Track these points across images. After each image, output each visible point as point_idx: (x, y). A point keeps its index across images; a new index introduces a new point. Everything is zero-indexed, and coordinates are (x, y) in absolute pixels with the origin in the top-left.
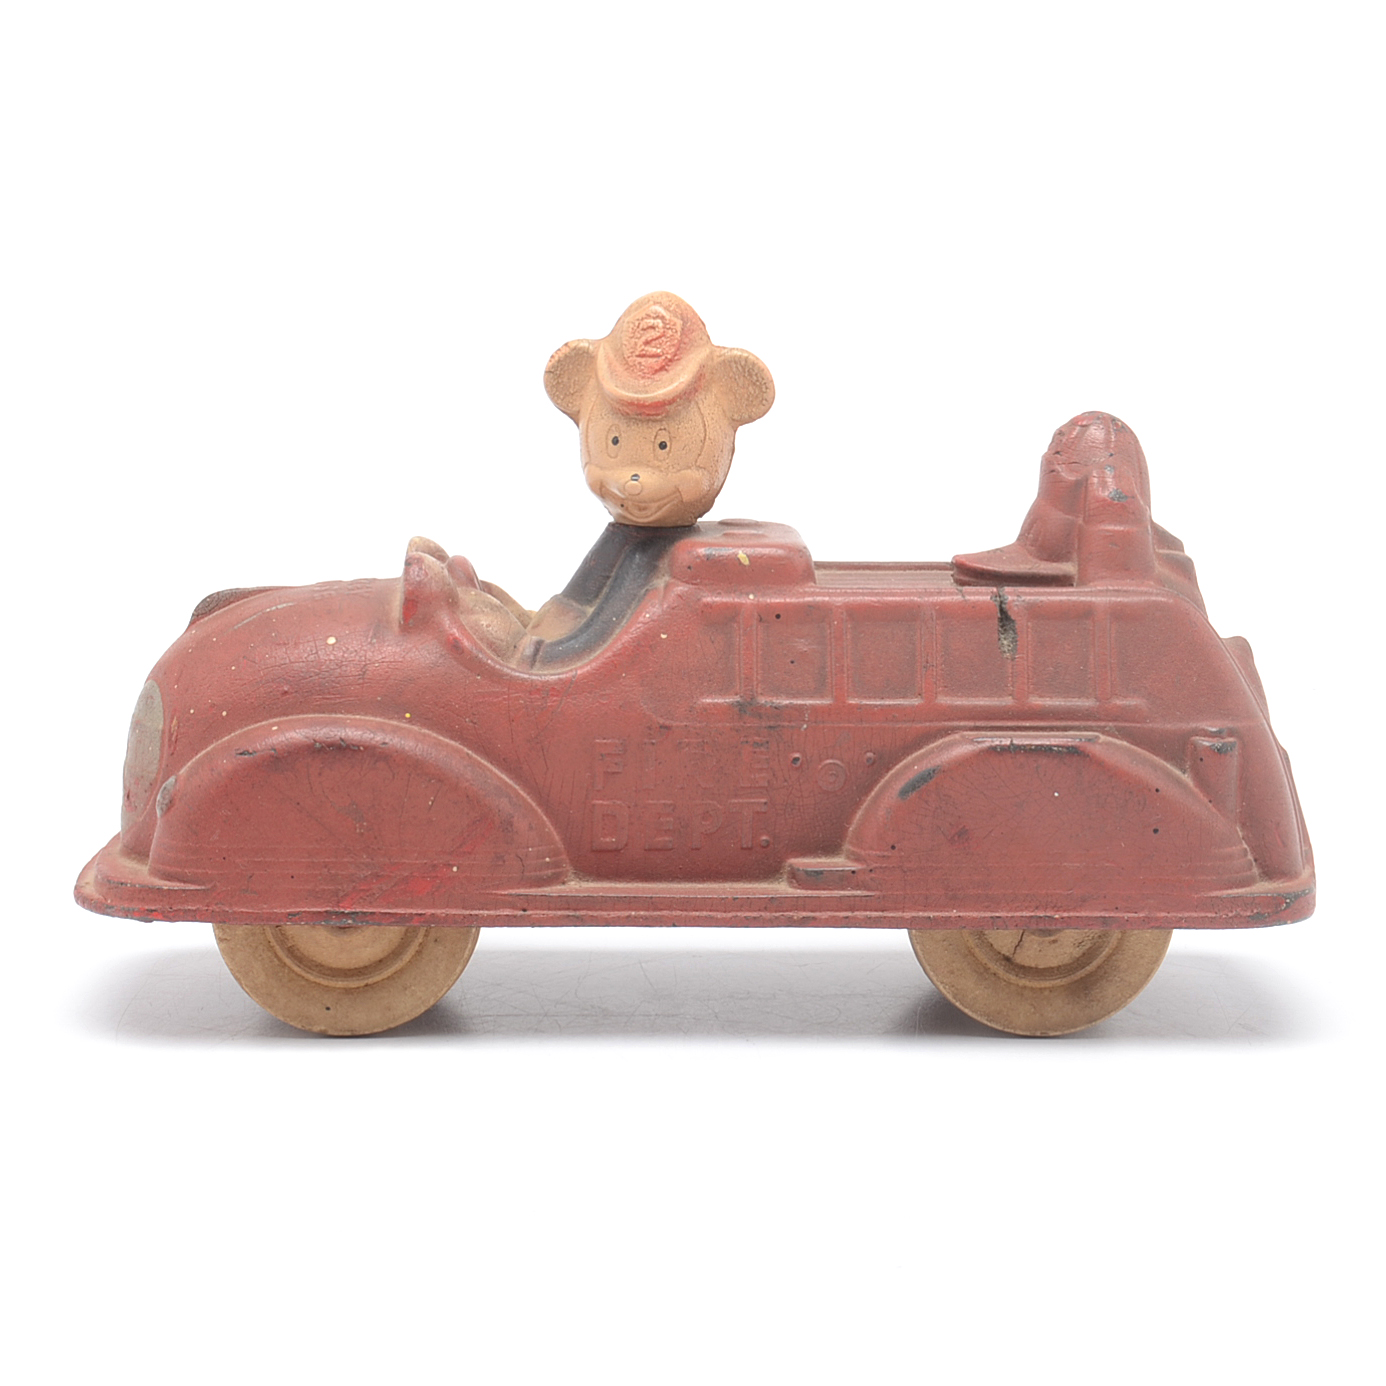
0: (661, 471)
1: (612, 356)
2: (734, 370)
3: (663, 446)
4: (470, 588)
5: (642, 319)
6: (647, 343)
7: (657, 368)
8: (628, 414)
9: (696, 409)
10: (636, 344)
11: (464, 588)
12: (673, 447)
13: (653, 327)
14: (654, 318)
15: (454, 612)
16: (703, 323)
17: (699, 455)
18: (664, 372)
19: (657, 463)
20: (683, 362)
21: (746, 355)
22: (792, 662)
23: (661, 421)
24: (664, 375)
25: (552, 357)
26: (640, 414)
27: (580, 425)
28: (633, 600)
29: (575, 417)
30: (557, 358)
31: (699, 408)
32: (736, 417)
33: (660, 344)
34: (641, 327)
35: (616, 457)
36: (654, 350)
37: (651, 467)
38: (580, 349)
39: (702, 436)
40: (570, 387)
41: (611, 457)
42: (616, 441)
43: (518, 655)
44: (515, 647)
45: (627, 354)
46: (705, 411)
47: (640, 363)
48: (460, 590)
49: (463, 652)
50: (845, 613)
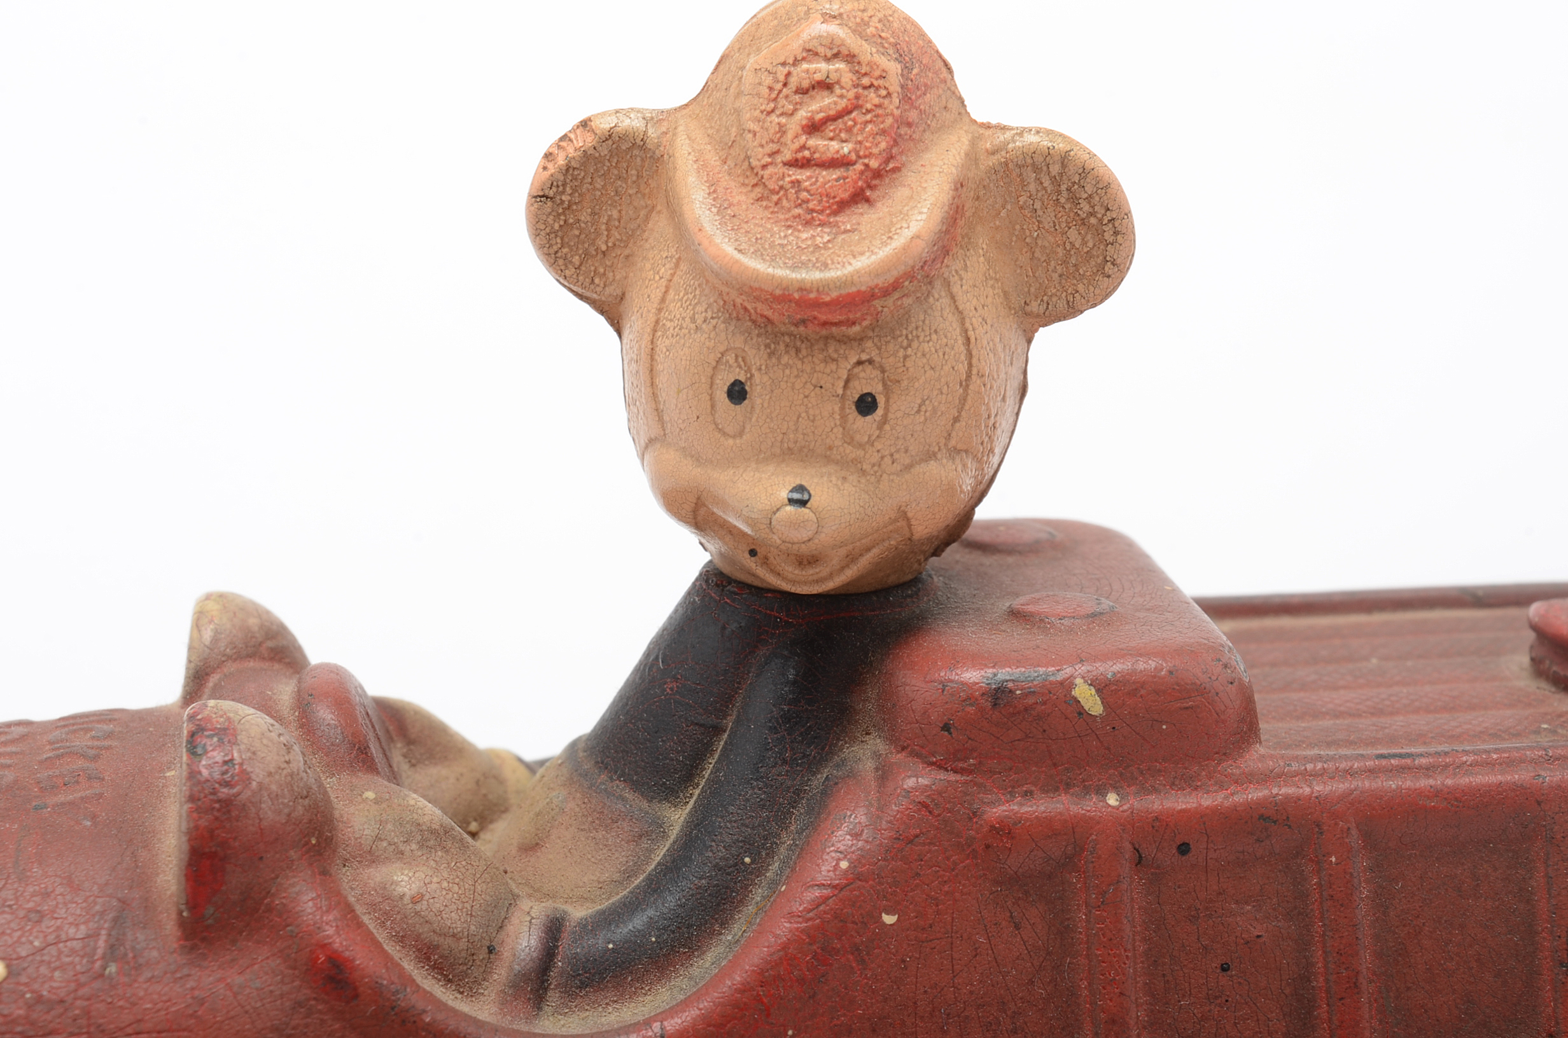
0: (863, 472)
1: (713, 159)
2: (1032, 187)
3: (866, 405)
4: (364, 778)
5: (796, 62)
6: (813, 127)
7: (845, 196)
8: (769, 320)
9: (945, 301)
10: (782, 130)
11: (345, 777)
12: (893, 407)
13: (825, 85)
14: (828, 60)
15: (325, 873)
16: (946, 64)
17: (956, 420)
18: (862, 208)
19: (851, 452)
20: (909, 177)
21: (1061, 146)
22: (1225, 968)
23: (860, 339)
24: (865, 218)
25: (548, 156)
26: (804, 322)
27: (626, 333)
28: (794, 804)
29: (614, 315)
30: (561, 161)
31: (953, 297)
32: (1034, 307)
33: (849, 130)
34: (794, 81)
35: (741, 434)
36: (835, 145)
37: (837, 463)
38: (623, 137)
39: (962, 368)
40: (598, 233)
41: (725, 434)
42: (737, 393)
43: (501, 974)
44: (491, 950)
45: (759, 156)
46: (967, 302)
47: (796, 183)
48: (335, 787)
49: (356, 996)
50: (1354, 832)
